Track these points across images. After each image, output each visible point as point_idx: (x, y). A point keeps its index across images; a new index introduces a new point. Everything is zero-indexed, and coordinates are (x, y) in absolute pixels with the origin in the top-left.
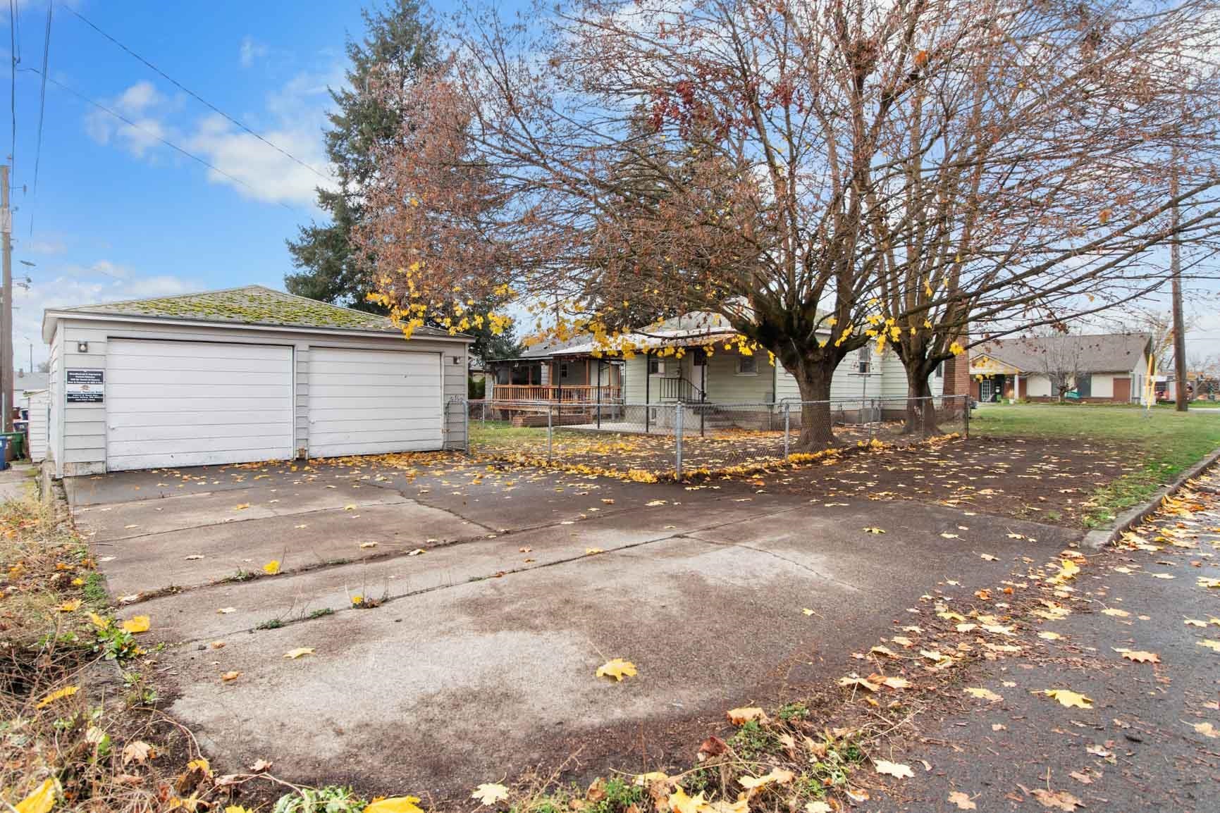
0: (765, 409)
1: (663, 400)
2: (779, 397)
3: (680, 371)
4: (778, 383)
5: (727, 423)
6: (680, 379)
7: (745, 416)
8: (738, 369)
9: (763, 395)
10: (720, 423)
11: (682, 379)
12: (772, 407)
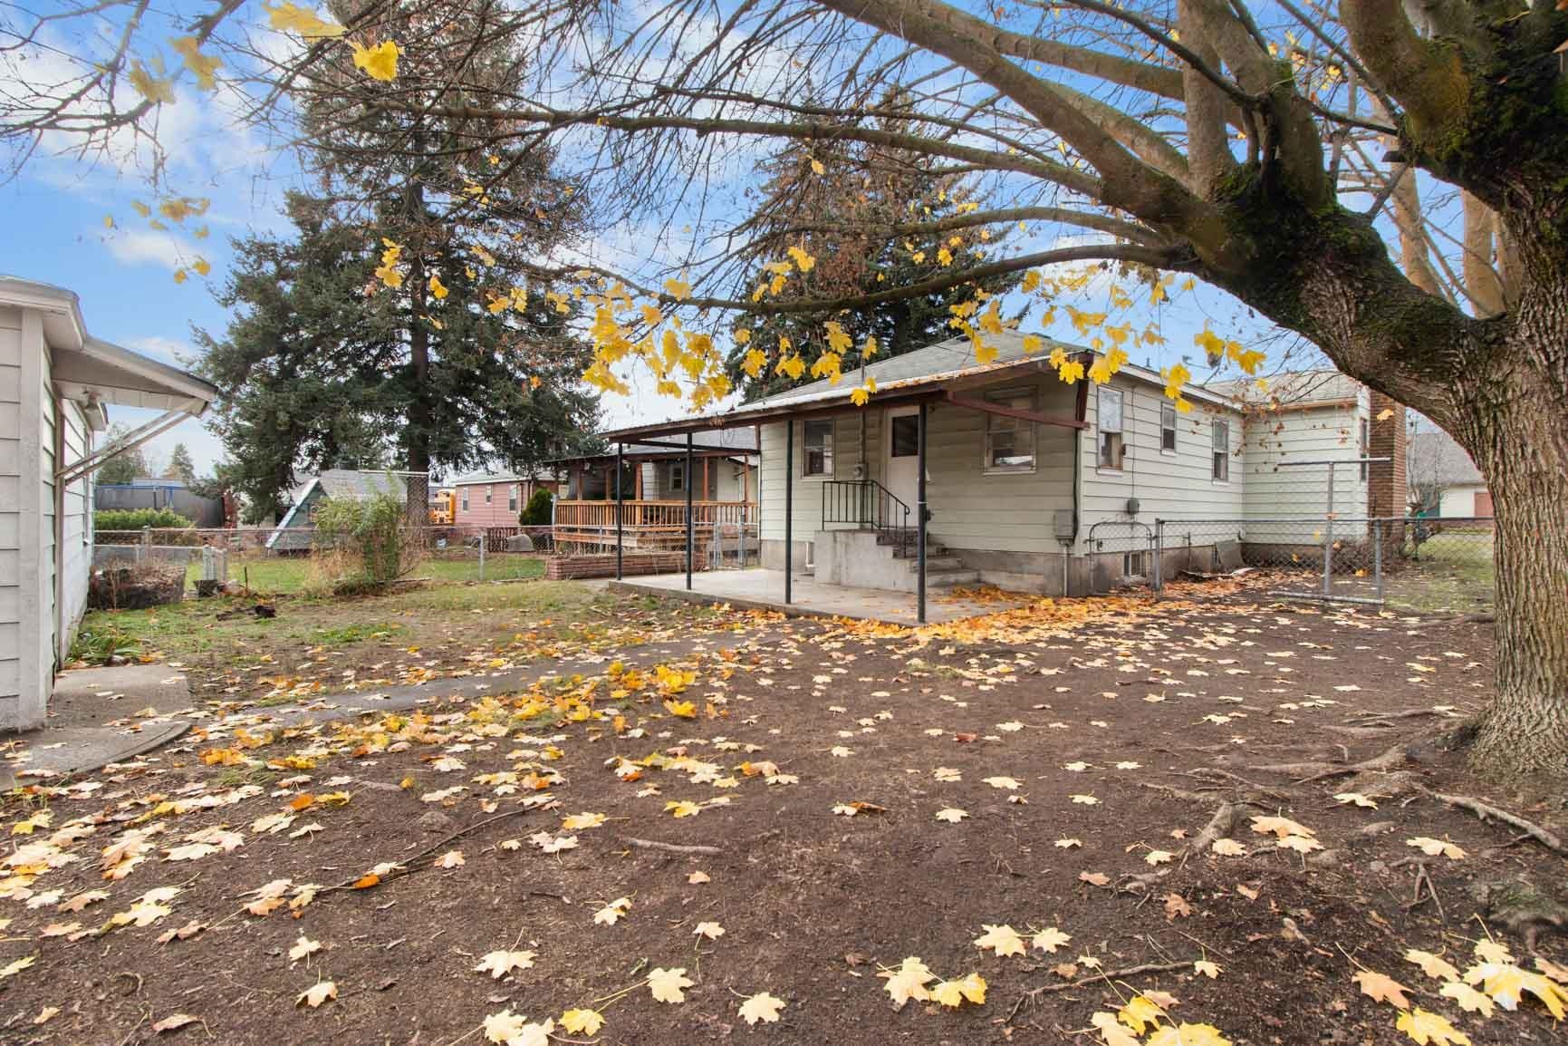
0: (1054, 547)
1: (828, 526)
2: (1086, 520)
3: (865, 468)
4: (1084, 489)
5: (964, 577)
6: (864, 485)
7: (1003, 560)
8: (987, 461)
9: (1048, 517)
10: (952, 578)
11: (869, 483)
12: (1071, 541)
